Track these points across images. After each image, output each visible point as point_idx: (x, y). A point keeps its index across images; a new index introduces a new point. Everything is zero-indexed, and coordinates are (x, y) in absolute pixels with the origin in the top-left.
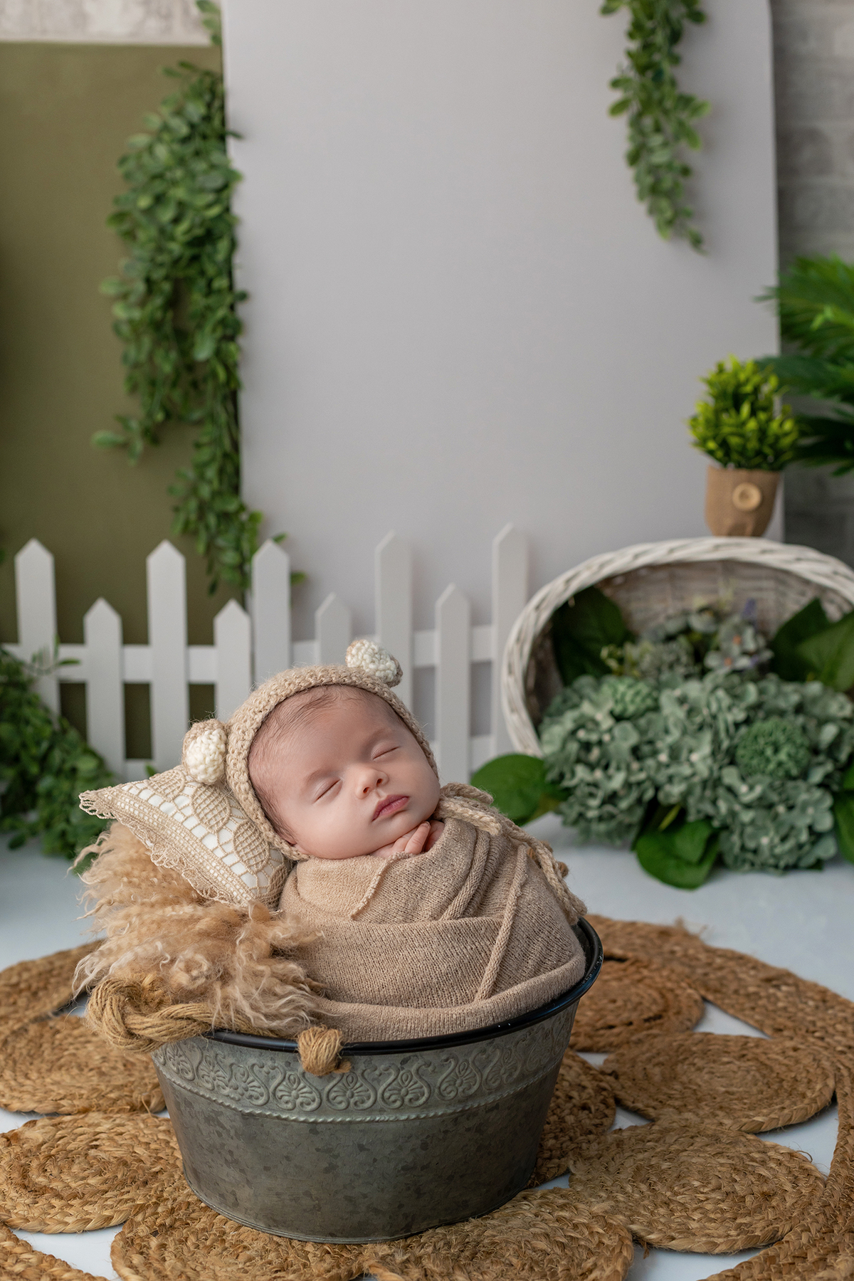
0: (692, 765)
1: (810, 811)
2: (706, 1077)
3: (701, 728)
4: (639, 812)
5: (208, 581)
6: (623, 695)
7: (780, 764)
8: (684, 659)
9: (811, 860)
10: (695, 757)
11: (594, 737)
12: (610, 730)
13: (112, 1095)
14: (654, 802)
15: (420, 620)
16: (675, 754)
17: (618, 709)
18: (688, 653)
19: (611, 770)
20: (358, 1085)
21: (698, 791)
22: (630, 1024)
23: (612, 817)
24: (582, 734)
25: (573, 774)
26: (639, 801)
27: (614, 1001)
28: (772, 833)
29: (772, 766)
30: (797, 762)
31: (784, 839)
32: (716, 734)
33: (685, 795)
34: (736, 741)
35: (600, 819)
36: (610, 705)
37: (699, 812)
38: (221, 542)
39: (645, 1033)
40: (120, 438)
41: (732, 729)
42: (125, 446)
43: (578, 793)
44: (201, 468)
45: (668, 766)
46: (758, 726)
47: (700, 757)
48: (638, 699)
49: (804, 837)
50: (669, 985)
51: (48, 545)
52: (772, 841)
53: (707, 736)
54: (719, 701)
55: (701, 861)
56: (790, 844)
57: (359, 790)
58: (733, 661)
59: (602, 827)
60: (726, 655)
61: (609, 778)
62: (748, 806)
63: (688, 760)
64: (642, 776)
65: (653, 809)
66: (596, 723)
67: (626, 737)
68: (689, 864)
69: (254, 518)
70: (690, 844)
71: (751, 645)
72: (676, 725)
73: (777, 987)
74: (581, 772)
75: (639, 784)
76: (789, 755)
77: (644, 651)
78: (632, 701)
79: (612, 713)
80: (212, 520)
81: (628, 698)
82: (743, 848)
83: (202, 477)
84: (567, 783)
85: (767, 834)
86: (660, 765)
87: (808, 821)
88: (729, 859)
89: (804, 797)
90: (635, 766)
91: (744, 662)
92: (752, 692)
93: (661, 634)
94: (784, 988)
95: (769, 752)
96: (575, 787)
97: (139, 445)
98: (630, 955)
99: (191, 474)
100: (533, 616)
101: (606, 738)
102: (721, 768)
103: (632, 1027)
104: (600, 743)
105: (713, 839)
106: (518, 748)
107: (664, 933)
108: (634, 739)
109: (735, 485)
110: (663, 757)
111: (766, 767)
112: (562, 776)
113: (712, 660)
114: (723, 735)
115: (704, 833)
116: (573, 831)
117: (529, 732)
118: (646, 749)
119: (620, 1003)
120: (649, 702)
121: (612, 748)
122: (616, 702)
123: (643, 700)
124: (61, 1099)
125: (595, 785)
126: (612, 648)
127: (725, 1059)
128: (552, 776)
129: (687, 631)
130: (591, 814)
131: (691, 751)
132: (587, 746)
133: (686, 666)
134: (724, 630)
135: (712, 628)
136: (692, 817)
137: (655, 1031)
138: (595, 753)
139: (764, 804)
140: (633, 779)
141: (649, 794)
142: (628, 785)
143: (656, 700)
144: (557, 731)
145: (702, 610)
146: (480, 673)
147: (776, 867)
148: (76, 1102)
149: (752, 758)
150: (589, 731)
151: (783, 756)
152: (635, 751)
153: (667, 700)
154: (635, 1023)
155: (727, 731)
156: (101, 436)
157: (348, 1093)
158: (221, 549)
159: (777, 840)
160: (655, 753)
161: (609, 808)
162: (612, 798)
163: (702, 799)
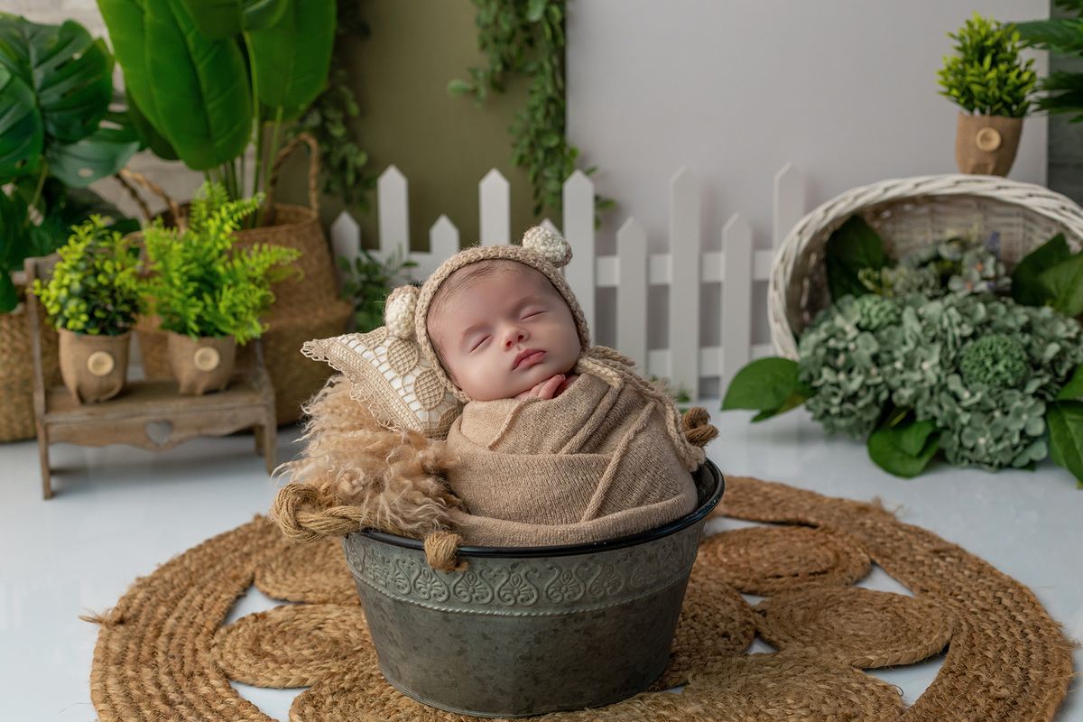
0: (923, 372)
1: (1025, 417)
2: (842, 621)
3: (933, 340)
4: (876, 411)
5: (534, 204)
6: (870, 310)
7: (998, 374)
8: (932, 282)
9: (1024, 460)
10: (926, 366)
11: (841, 345)
12: (854, 339)
13: (349, 593)
14: (889, 402)
15: (710, 242)
16: (909, 364)
17: (864, 322)
18: (936, 277)
19: (854, 374)
20: (478, 583)
21: (926, 394)
22: (797, 575)
23: (852, 414)
24: (832, 343)
25: (820, 375)
26: (876, 400)
27: (791, 557)
28: (988, 435)
29: (990, 376)
30: (1013, 373)
31: (998, 440)
32: (945, 344)
33: (916, 398)
34: (962, 353)
35: (841, 415)
36: (857, 318)
37: (926, 413)
38: (547, 173)
39: (806, 583)
40: (470, 86)
41: (959, 342)
42: (475, 92)
43: (824, 391)
44: (534, 109)
45: (902, 372)
46: (984, 341)
47: (930, 366)
48: (882, 314)
49: (1016, 440)
50: (847, 549)
51: (403, 170)
52: (987, 442)
53: (937, 348)
54: (950, 317)
55: (920, 455)
56: (1005, 444)
57: (503, 343)
58: (973, 286)
59: (842, 422)
60: (967, 280)
61: (850, 380)
62: (967, 410)
63: (920, 368)
64: (879, 380)
65: (889, 408)
66: (844, 333)
67: (866, 347)
68: (911, 457)
69: (573, 153)
70: (913, 440)
71: (990, 273)
72: (911, 337)
73: (943, 558)
74: (827, 374)
75: (876, 386)
76: (1006, 367)
77: (898, 276)
78: (877, 316)
79: (858, 326)
80: (540, 154)
81: (873, 313)
82: (961, 445)
83: (533, 118)
84: (817, 383)
85: (984, 436)
86: (895, 371)
87: (1021, 426)
88: (950, 456)
89: (1018, 404)
90: (874, 371)
91: (983, 286)
92: (981, 311)
93: (916, 261)
94: (948, 559)
95: (988, 363)
96: (821, 386)
97: (483, 92)
98: (821, 523)
99: (526, 115)
100: (797, 239)
101: (852, 346)
102: (947, 375)
103: (797, 578)
104: (846, 350)
105: (934, 436)
106: (781, 353)
107: (863, 509)
108: (874, 347)
109: (979, 129)
110: (898, 365)
111: (985, 376)
112: (811, 377)
113: (955, 284)
114: (950, 346)
115: (927, 430)
116: (819, 425)
117: (790, 341)
118: (884, 357)
119: (796, 559)
120: (892, 317)
121: (854, 355)
122: (863, 316)
123: (887, 315)
124: (308, 592)
125: (838, 385)
126: (869, 271)
127: (867, 610)
128: (803, 376)
129: (937, 258)
130: (834, 410)
131: (923, 360)
132: (835, 353)
133: (933, 288)
134: (968, 257)
135: (958, 256)
136: (920, 418)
137: (816, 583)
138: (841, 359)
139: (982, 409)
140: (870, 382)
141: (884, 396)
142: (865, 387)
143: (899, 316)
144: (811, 339)
145: (950, 241)
146: (759, 290)
147: (991, 464)
148: (319, 595)
149: (973, 368)
150: (838, 340)
151: (1000, 367)
152: (875, 358)
153: (908, 316)
154: (800, 575)
155: (955, 344)
156: (456, 84)
157: (470, 589)
158: (546, 179)
159: (991, 442)
160: (893, 360)
161: (848, 406)
162: (853, 397)
163: (929, 403)
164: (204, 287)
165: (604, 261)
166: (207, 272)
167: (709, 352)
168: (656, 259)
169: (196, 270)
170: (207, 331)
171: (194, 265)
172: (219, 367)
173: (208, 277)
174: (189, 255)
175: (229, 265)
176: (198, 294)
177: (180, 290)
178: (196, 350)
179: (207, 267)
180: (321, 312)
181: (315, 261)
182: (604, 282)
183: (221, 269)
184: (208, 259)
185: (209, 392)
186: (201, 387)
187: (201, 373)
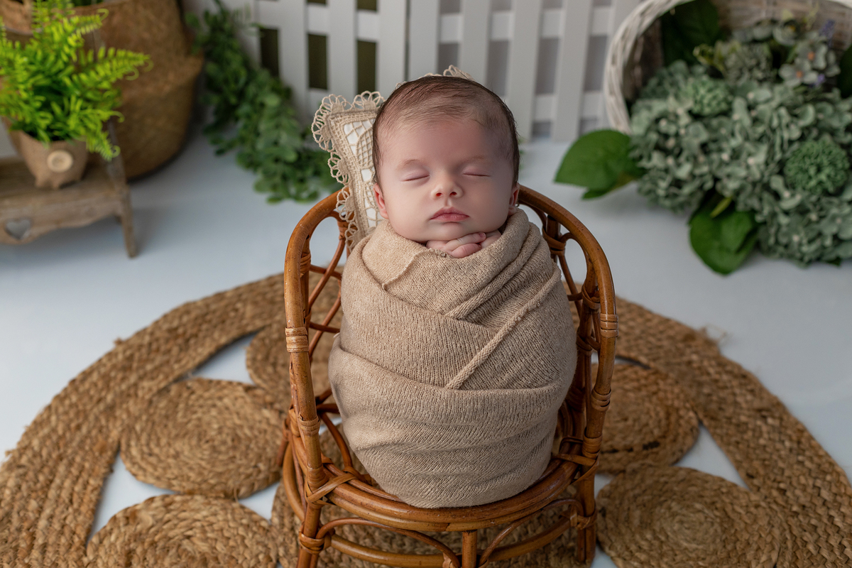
0: (748, 167)
1: (839, 221)
2: (676, 527)
3: (760, 140)
4: (700, 195)
6: (703, 97)
7: (820, 183)
8: (764, 65)
9: (833, 256)
10: (751, 161)
11: (672, 129)
12: (686, 126)
13: (212, 481)
14: (713, 191)
16: (736, 155)
17: (696, 109)
18: (768, 59)
19: (682, 159)
21: (749, 188)
22: (631, 450)
23: (676, 197)
24: (662, 125)
25: (650, 158)
26: (701, 187)
27: (626, 420)
28: (802, 234)
29: (813, 183)
30: (834, 182)
31: (810, 242)
32: (772, 146)
33: (737, 192)
34: (788, 154)
35: (667, 197)
36: (689, 104)
37: (746, 205)
39: (640, 462)
41: (786, 146)
43: (652, 173)
45: (727, 164)
46: (809, 145)
47: (757, 160)
48: (714, 103)
49: (828, 242)
50: (676, 403)
52: (801, 239)
53: (764, 148)
54: (779, 117)
55: (739, 250)
56: (814, 247)
58: (804, 75)
59: (667, 203)
60: (799, 69)
61: (679, 165)
62: (786, 213)
63: (746, 162)
64: (705, 169)
65: (710, 197)
66: (677, 116)
67: (699, 136)
68: (728, 251)
70: (733, 233)
71: (821, 64)
72: (740, 133)
73: (764, 418)
74: (657, 160)
75: (702, 176)
76: (829, 176)
77: (731, 51)
78: (709, 105)
79: (690, 112)
81: (706, 101)
82: (777, 242)
84: (644, 163)
85: (798, 233)
86: (722, 163)
87: (834, 230)
88: (764, 247)
89: (834, 211)
90: (702, 158)
91: (812, 78)
92: (810, 113)
93: (749, 37)
94: (770, 421)
95: (812, 171)
96: (650, 169)
98: (652, 364)
100: (638, 20)
101: (682, 131)
102: (771, 175)
103: (632, 454)
104: (677, 135)
105: (755, 228)
106: (613, 125)
107: (690, 336)
108: (704, 136)
110: (725, 156)
111: (807, 183)
112: (640, 158)
113: (785, 72)
114: (777, 148)
115: (746, 227)
117: (622, 113)
118: (713, 146)
119: (630, 422)
120: (724, 106)
121: (685, 141)
122: (696, 102)
123: (719, 104)
124: (174, 479)
125: (666, 170)
126: (704, 47)
127: (698, 506)
128: (636, 153)
129: (770, 38)
130: (660, 192)
131: (750, 155)
132: (665, 136)
133: (764, 71)
134: (801, 47)
135: (792, 43)
136: (740, 207)
137: (649, 461)
138: (671, 143)
139: (802, 210)
140: (697, 172)
141: (709, 185)
142: (693, 176)
143: (730, 104)
144: (644, 117)
145: (789, 23)
146: (596, 45)
147: (801, 259)
148: (184, 484)
149: (797, 173)
150: (670, 122)
151: (823, 177)
152: (704, 147)
153: (739, 104)
154: (636, 449)
155: (782, 146)
159: (805, 241)
160: (720, 150)
161: (674, 190)
162: (678, 183)
163: (751, 195)
164: (51, 97)
165: (448, 19)
166: (54, 82)
167: (543, 99)
168: (499, 16)
169: (41, 81)
170: (57, 136)
171: (40, 77)
172: (73, 167)
173: (55, 87)
174: (33, 68)
175: (75, 78)
176: (46, 106)
177: (27, 102)
178: (48, 154)
179: (54, 77)
180: (171, 77)
181: (163, 26)
182: (447, 38)
183: (67, 81)
184: (54, 70)
185: (65, 186)
186: (57, 182)
187: (55, 174)
